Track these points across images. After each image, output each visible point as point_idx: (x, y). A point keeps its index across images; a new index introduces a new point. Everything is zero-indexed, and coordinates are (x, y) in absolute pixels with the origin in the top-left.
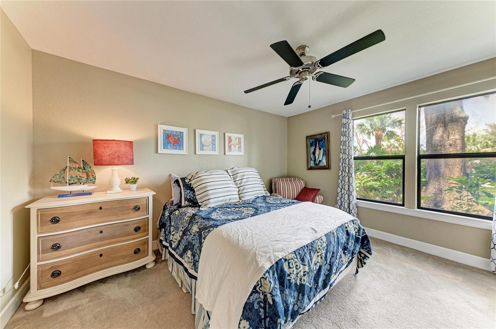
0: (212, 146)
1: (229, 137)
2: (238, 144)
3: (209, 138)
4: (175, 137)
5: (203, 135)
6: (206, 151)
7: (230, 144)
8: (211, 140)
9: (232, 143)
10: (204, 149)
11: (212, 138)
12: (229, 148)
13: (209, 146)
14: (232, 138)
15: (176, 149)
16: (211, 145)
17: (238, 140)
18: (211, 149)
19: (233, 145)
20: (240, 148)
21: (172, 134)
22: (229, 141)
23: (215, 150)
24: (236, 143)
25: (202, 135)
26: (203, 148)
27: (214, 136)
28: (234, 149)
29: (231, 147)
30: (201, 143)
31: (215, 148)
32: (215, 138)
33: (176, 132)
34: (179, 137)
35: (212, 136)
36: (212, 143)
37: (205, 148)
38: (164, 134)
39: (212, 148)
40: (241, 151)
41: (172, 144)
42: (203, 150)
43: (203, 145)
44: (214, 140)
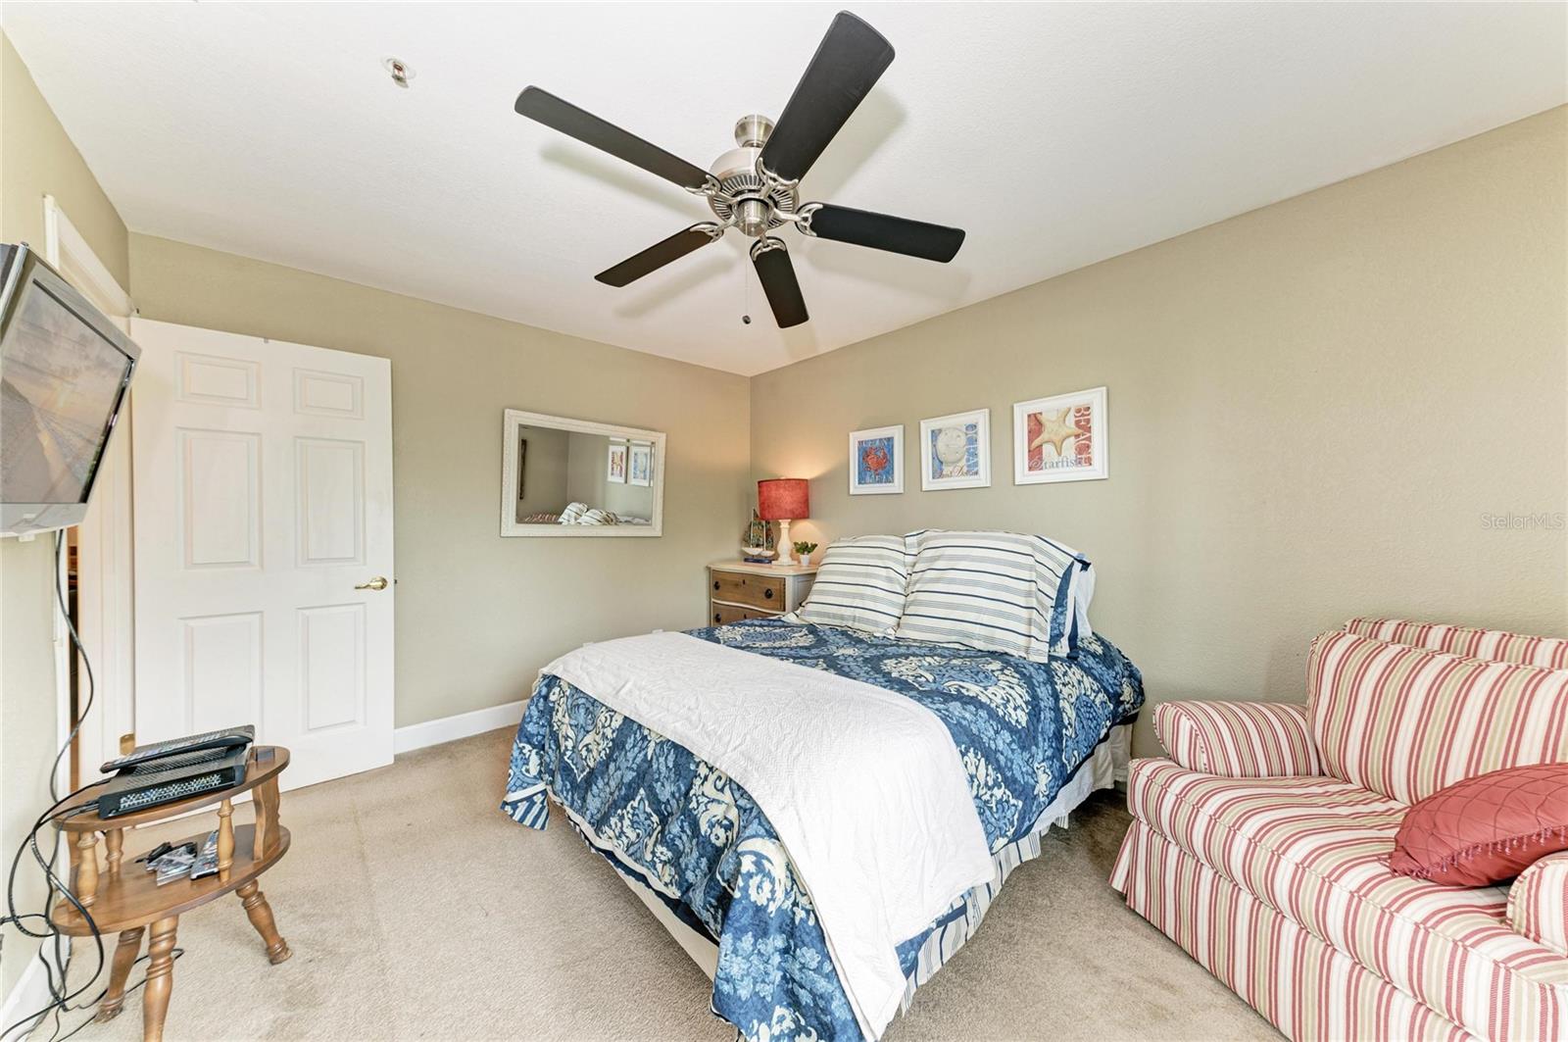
0: (968, 460)
1: (1029, 416)
2: (1077, 436)
3: (959, 436)
4: (878, 453)
5: (940, 431)
6: (949, 479)
7: (1036, 443)
8: (963, 440)
9: (1044, 436)
10: (944, 473)
11: (967, 434)
12: (1031, 458)
13: (960, 460)
14: (1043, 418)
15: (880, 481)
16: (966, 457)
17: (1073, 420)
18: (965, 469)
19: (1047, 442)
20: (1084, 450)
21: (874, 446)
22: (1030, 432)
23: (976, 473)
24: (1064, 432)
25: (937, 432)
26: (942, 470)
27: (974, 427)
28: (1056, 458)
29: (1041, 453)
30: (935, 457)
31: (976, 464)
32: (976, 433)
33: (881, 440)
34: (886, 451)
35: (967, 429)
36: (968, 450)
37: (946, 470)
38: (859, 450)
39: (969, 466)
40: (1089, 461)
41: (873, 471)
42: (941, 476)
43: (942, 463)
44: (972, 441)
